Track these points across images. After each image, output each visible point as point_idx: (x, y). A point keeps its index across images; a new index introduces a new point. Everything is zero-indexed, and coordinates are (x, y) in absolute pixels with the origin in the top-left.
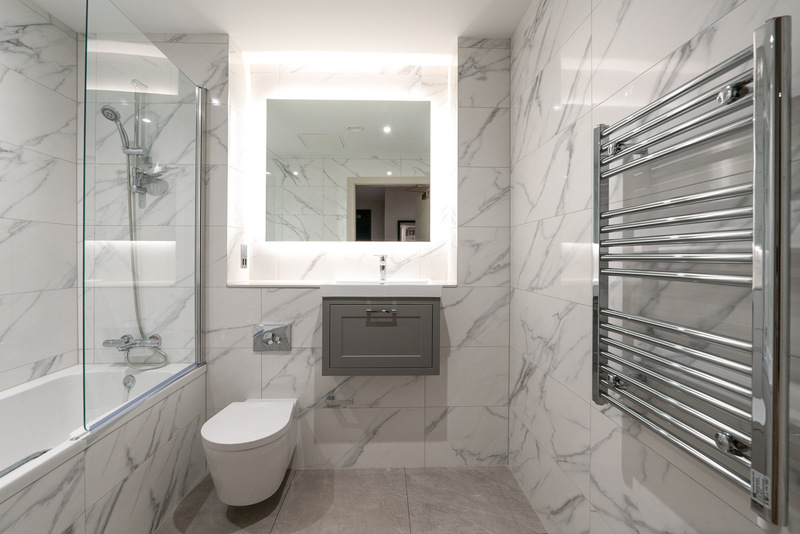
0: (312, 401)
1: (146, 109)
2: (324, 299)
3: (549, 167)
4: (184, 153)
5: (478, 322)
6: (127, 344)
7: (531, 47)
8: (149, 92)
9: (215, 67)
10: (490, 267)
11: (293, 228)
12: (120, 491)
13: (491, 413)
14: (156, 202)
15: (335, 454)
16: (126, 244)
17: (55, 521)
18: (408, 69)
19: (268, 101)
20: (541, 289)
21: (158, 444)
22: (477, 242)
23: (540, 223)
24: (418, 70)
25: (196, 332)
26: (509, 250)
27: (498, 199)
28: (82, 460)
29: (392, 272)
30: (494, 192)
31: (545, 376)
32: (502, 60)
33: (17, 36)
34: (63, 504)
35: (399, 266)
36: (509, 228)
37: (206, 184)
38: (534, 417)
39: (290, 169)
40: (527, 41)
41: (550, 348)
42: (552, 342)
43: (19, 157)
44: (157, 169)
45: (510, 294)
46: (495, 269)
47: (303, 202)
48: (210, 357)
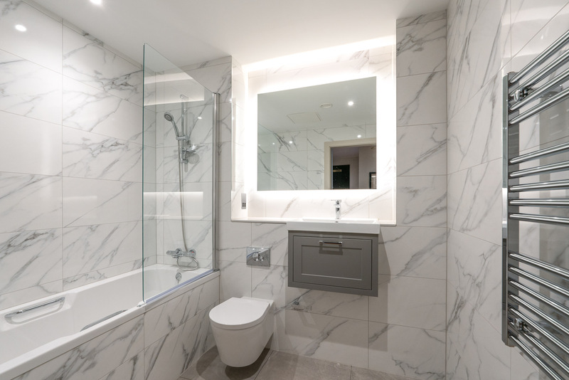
0: (284, 304)
1: (188, 111)
2: (290, 232)
3: (476, 119)
4: (208, 136)
5: (416, 256)
6: (177, 254)
7: (461, 13)
8: (189, 101)
9: (224, 78)
10: (427, 210)
11: (287, 181)
12: (164, 341)
13: (428, 335)
14: (193, 168)
15: (300, 344)
16: (178, 193)
17: (128, 351)
18: (358, 55)
19: (259, 95)
20: (470, 230)
21: (188, 316)
22: (414, 189)
23: (470, 169)
24: (366, 54)
25: (213, 249)
26: (446, 195)
27: (434, 151)
28: (143, 319)
29: (346, 213)
30: (431, 145)
31: (473, 310)
32: (439, 29)
33: (125, 81)
34: (132, 342)
35: (352, 208)
36: (445, 175)
37: (219, 155)
38: (465, 346)
39: (285, 140)
40: (459, 7)
41: (477, 285)
42: (480, 280)
43: (127, 147)
44: (194, 148)
45: (447, 234)
46: (432, 211)
47: (293, 162)
48: (222, 266)
